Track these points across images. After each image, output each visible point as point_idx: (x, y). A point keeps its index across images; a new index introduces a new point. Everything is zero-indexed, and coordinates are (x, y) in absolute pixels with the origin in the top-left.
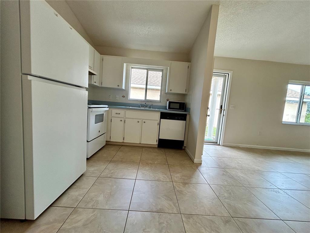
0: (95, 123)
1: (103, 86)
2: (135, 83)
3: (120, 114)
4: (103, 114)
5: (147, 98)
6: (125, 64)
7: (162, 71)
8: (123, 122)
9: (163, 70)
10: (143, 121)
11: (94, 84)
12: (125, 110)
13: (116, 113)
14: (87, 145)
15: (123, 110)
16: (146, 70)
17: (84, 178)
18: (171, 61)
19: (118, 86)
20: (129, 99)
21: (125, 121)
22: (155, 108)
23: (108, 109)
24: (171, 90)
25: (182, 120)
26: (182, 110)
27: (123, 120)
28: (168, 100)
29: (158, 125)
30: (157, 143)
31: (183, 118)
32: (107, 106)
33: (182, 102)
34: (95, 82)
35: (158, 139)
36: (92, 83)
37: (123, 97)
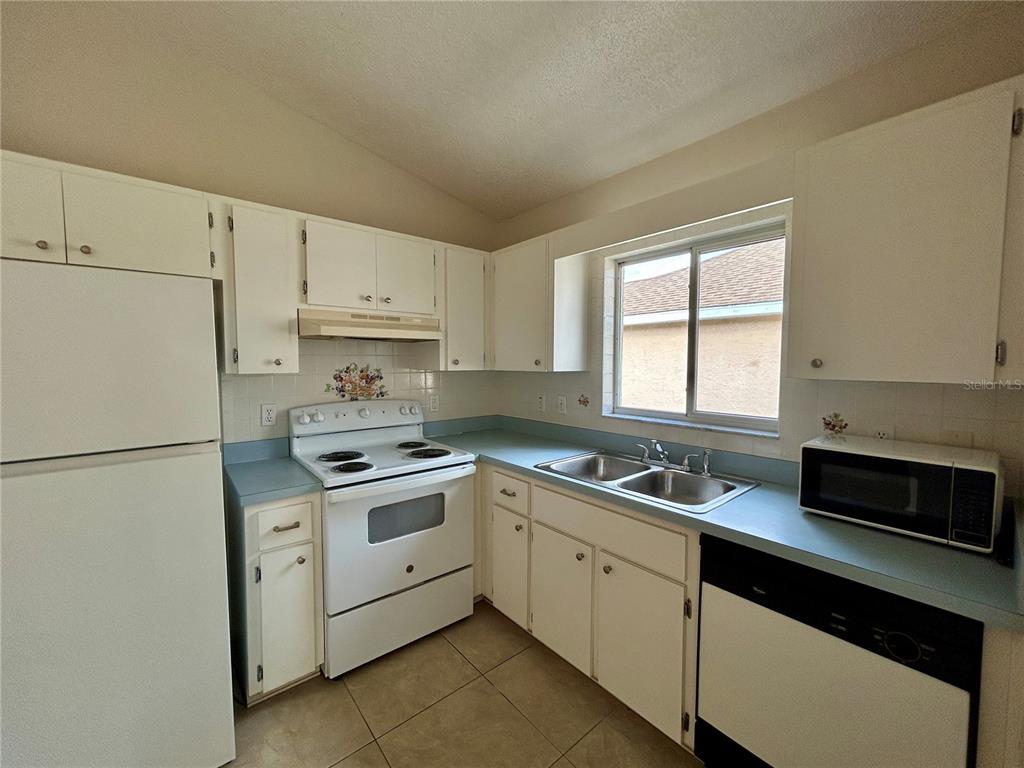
0: (372, 543)
4: (442, 496)
11: (452, 368)
13: (503, 492)
16: (688, 255)
19: (537, 363)
20: (606, 412)
21: (531, 534)
22: (735, 473)
23: (471, 469)
24: (816, 364)
25: (907, 665)
26: (951, 542)
27: (525, 527)
28: (833, 426)
29: (687, 612)
30: (690, 739)
31: (923, 646)
32: (471, 457)
33: (949, 465)
34: (456, 362)
35: (689, 714)
36: (442, 369)
37: (582, 405)
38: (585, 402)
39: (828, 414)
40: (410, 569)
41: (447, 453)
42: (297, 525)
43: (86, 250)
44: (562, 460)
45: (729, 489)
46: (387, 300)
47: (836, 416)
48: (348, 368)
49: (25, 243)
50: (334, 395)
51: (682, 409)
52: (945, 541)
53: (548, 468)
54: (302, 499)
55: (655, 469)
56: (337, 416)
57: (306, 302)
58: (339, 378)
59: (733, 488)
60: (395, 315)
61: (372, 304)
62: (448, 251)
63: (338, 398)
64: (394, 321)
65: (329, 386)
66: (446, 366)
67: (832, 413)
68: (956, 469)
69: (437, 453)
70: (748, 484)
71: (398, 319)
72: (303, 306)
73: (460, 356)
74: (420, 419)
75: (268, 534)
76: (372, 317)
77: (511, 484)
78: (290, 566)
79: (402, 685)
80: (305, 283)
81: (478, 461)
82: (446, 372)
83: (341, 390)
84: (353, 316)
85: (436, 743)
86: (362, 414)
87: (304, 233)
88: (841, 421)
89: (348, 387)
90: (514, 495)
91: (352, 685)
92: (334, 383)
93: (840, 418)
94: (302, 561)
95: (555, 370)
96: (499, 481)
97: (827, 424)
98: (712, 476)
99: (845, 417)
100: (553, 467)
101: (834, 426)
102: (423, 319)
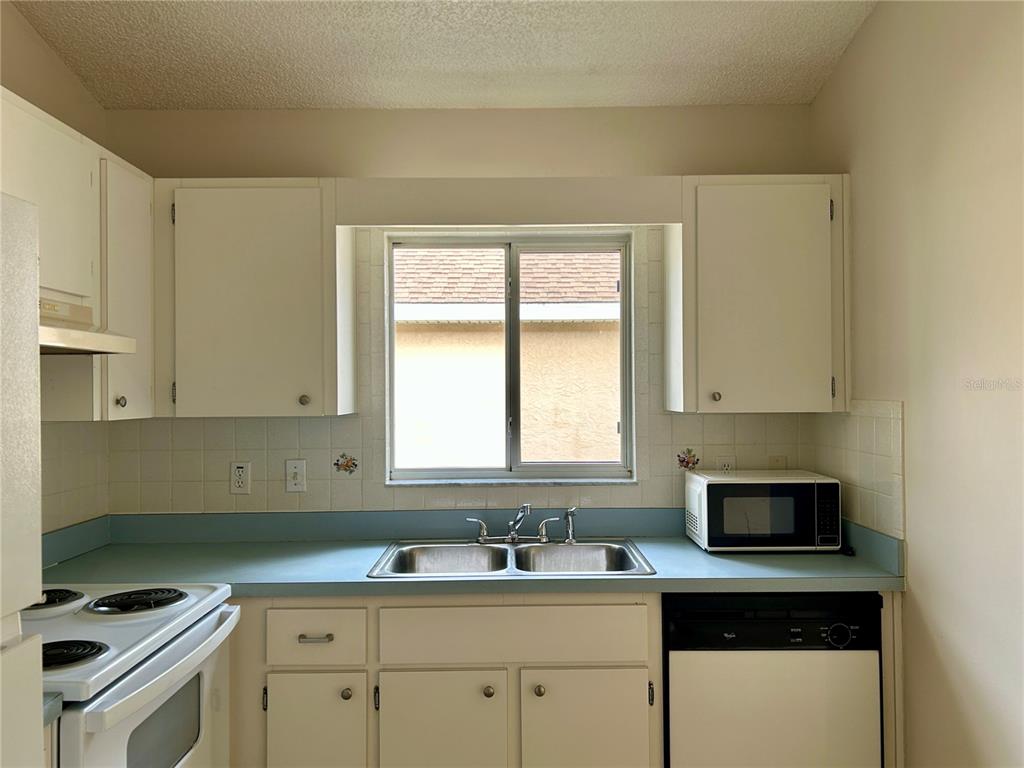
1: (183, 410)
3: (330, 637)
4: (198, 676)
6: (343, 233)
7: (624, 243)
8: (360, 704)
9: (628, 237)
10: (530, 678)
11: (115, 414)
12: (373, 603)
13: (302, 638)
18: (691, 180)
19: (304, 401)
20: (390, 480)
21: (374, 695)
23: (237, 613)
24: (715, 397)
25: (845, 649)
26: (819, 548)
31: (852, 627)
32: (227, 591)
33: (813, 482)
34: (121, 402)
36: (97, 418)
37: (342, 472)
38: (348, 466)
39: (681, 450)
47: (689, 451)
52: (815, 548)
62: (108, 164)
66: (104, 410)
67: (685, 449)
68: (818, 484)
69: (166, 595)
70: (624, 542)
77: (316, 620)
81: (239, 595)
82: (104, 422)
88: (694, 456)
93: (693, 453)
97: (682, 461)
98: (577, 542)
99: (697, 453)
101: (688, 463)
102: (73, 307)
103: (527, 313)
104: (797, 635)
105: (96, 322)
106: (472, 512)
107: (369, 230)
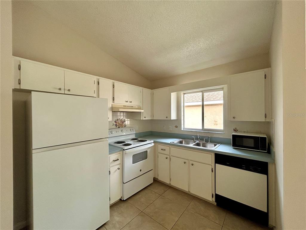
0: (133, 164)
1: (154, 119)
2: (212, 99)
4: (147, 151)
5: (205, 127)
8: (168, 159)
9: (223, 88)
10: (191, 162)
12: (170, 146)
13: (162, 149)
14: (123, 186)
15: (168, 146)
16: (201, 93)
17: (106, 226)
19: (167, 117)
20: (182, 129)
21: (170, 159)
22: (216, 142)
23: (153, 144)
24: (234, 118)
25: (256, 172)
27: (169, 158)
28: (235, 130)
29: (212, 171)
30: (214, 199)
31: (259, 168)
32: (153, 141)
34: (145, 117)
35: (214, 194)
36: (142, 119)
37: (176, 128)
38: (177, 127)
39: (234, 128)
40: (141, 170)
41: (147, 141)
42: (118, 160)
43: (69, 90)
44: (176, 141)
45: (215, 145)
46: (131, 102)
47: (236, 128)
48: (118, 119)
49: (56, 89)
50: (114, 127)
51: (201, 128)
52: (259, 151)
53: (173, 143)
54: (118, 153)
55: (197, 142)
56: (116, 132)
57: (114, 103)
58: (116, 122)
59: (217, 145)
60: (132, 106)
61: (128, 103)
62: (143, 90)
63: (115, 127)
64: (132, 107)
65: (113, 124)
66: (143, 118)
67: (235, 128)
68: (260, 137)
69: (145, 141)
70: (219, 144)
71: (133, 107)
72: (113, 104)
73: (146, 116)
74: (135, 133)
75: (112, 162)
76: (128, 106)
77: (163, 147)
78: (116, 170)
79: (142, 200)
80: (114, 98)
82: (143, 120)
83: (116, 125)
84: (124, 106)
85: (157, 210)
86: (122, 131)
87: (114, 85)
89: (118, 124)
90: (165, 150)
91: (129, 201)
92: (115, 123)
94: (119, 169)
95: (172, 119)
96: (161, 147)
97: (234, 130)
98: (211, 143)
100: (175, 142)
102: (138, 107)
103: (205, 103)
104: (244, 167)
105: (142, 108)
106: (193, 136)
107: (179, 92)
